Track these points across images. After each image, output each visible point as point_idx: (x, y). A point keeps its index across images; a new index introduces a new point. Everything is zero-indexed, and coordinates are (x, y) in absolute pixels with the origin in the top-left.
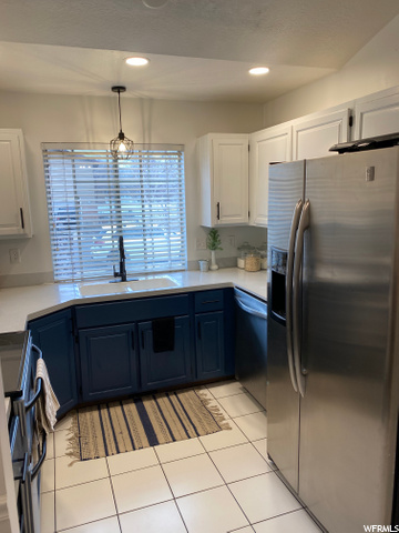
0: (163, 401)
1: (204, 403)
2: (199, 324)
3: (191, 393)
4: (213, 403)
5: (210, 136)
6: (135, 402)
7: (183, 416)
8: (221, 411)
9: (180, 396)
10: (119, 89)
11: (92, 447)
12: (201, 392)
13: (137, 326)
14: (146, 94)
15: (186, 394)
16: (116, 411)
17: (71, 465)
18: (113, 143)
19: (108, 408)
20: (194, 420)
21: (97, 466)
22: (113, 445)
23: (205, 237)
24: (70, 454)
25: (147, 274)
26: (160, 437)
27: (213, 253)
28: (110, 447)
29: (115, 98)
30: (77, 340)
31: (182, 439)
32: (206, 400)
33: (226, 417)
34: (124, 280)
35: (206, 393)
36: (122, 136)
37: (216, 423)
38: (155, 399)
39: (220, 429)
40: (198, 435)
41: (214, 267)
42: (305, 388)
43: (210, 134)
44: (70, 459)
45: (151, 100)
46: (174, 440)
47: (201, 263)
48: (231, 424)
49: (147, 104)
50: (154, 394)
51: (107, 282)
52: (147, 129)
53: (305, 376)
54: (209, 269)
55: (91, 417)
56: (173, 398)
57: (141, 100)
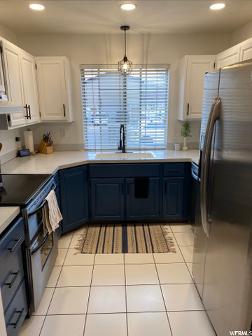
0: (139, 229)
1: (164, 234)
2: (166, 184)
3: (158, 227)
4: (170, 235)
5: (187, 57)
6: (123, 226)
7: (148, 239)
8: (174, 241)
9: (151, 227)
10: (125, 28)
11: (89, 247)
12: (165, 227)
13: (125, 181)
14: (146, 30)
15: (155, 227)
16: (110, 229)
17: (75, 254)
18: (120, 64)
19: (106, 226)
20: (154, 243)
21: (89, 258)
22: (102, 248)
23: (181, 127)
24: (77, 249)
25: (140, 150)
26: (130, 249)
27: (185, 138)
28: (100, 248)
29: (122, 34)
30: (90, 184)
31: (143, 252)
32: (166, 232)
33: (175, 244)
34: (124, 152)
35: (167, 228)
36: (125, 59)
37: (167, 247)
38: (135, 226)
39: (169, 251)
40: (153, 252)
41: (185, 148)
42: (210, 231)
43: (186, 56)
44: (76, 251)
45: (149, 35)
46: (137, 252)
47: (176, 145)
48: (177, 249)
49: (146, 37)
50: (135, 223)
51: (114, 152)
52: (145, 54)
53: (210, 223)
54: (181, 149)
55: (95, 230)
56: (146, 227)
57: (142, 35)
